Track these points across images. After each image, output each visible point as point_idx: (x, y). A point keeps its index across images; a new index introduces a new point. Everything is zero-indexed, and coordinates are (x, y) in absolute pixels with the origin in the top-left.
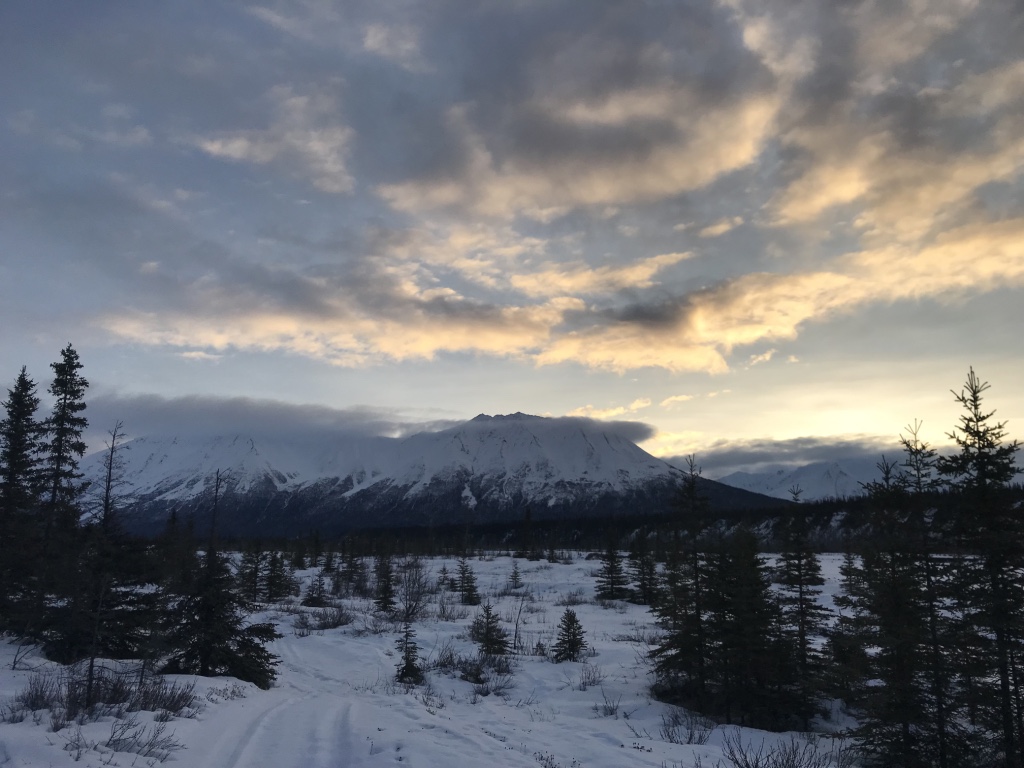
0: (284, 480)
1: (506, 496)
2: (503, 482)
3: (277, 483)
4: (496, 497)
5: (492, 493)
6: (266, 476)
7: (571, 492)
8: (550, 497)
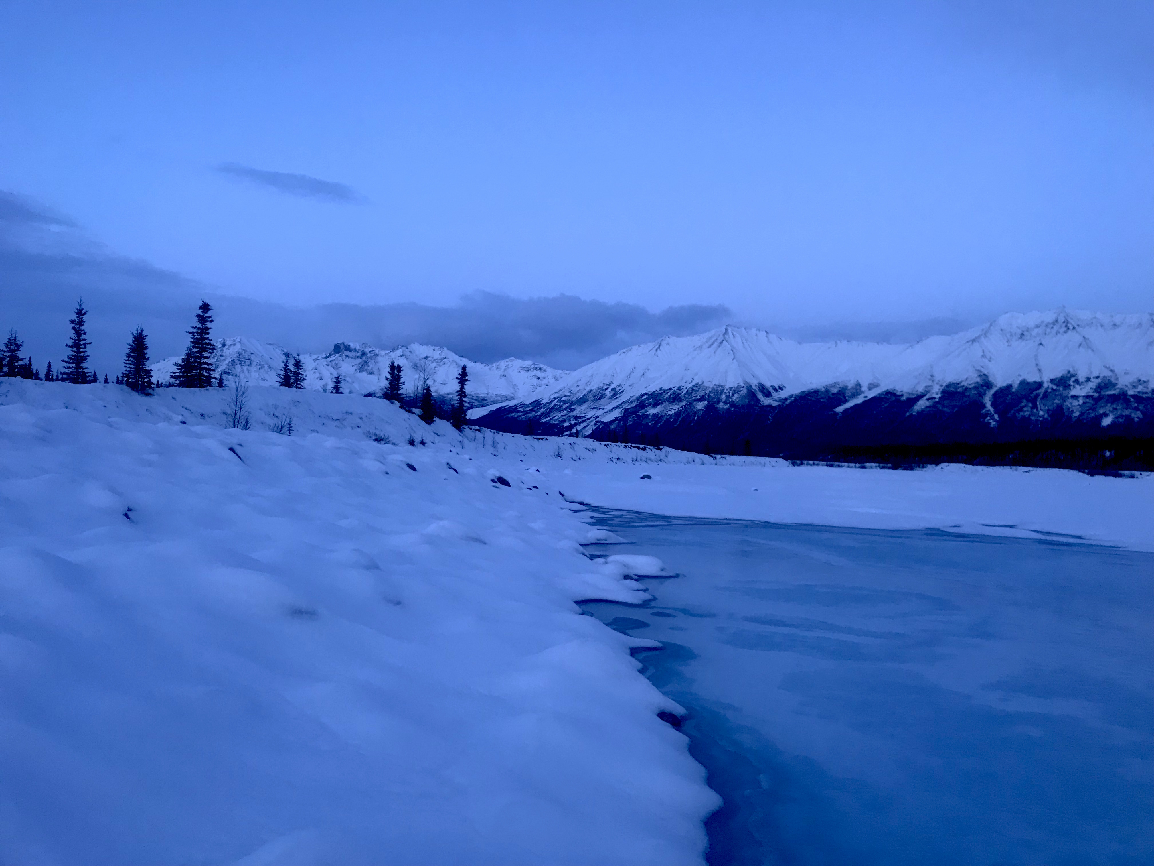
0: (768, 394)
1: (1041, 413)
2: (1037, 396)
3: (760, 396)
4: (1027, 414)
5: (1021, 409)
6: (749, 389)
7: (1136, 409)
8: (1106, 415)
